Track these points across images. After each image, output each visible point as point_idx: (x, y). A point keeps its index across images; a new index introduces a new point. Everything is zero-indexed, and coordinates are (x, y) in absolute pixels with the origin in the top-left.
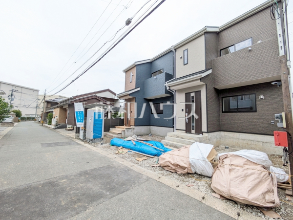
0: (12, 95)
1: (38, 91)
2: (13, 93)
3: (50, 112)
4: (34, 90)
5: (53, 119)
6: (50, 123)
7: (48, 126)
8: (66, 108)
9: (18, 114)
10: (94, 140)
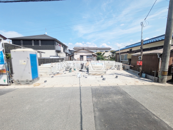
10: (33, 80)
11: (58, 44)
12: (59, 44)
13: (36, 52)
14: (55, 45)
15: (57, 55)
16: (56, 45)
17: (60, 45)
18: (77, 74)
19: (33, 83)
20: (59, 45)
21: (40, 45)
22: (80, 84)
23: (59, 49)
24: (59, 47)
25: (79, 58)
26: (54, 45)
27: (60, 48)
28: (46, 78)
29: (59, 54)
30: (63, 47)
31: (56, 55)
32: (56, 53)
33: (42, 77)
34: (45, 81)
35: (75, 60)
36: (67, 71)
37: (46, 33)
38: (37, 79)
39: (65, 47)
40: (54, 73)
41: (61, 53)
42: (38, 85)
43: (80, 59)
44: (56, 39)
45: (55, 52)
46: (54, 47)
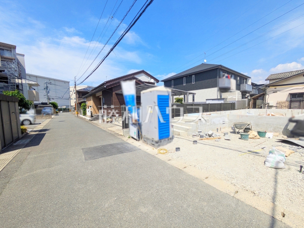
0: (47, 87)
1: (69, 82)
2: (48, 85)
3: (82, 102)
4: (65, 82)
5: (87, 110)
6: (85, 114)
7: (84, 117)
8: (99, 96)
9: (55, 106)
10: (161, 142)
11: (224, 76)
12: (226, 75)
13: (168, 92)
14: (218, 77)
15: (221, 96)
16: (220, 77)
17: (230, 76)
18: (267, 150)
19: (159, 146)
20: (227, 77)
21: (193, 83)
22: (274, 199)
23: (226, 85)
24: (227, 79)
25: (284, 103)
26: (216, 77)
27: (230, 83)
28: (185, 141)
29: (224, 95)
30: (235, 78)
31: (219, 98)
32: (219, 93)
33: (178, 137)
34: (178, 149)
35: (270, 107)
36: (234, 132)
37: (205, 61)
38: (167, 139)
39: (241, 79)
40: (201, 134)
41: (231, 92)
42: (165, 152)
43: (287, 104)
44: (221, 66)
45: (218, 91)
46: (217, 82)
